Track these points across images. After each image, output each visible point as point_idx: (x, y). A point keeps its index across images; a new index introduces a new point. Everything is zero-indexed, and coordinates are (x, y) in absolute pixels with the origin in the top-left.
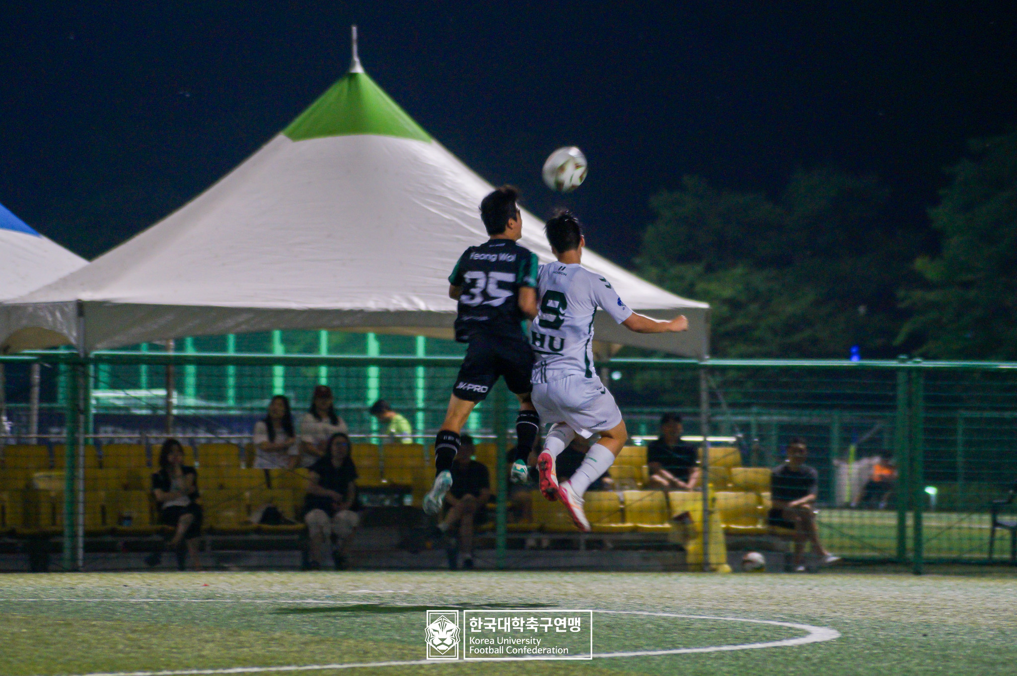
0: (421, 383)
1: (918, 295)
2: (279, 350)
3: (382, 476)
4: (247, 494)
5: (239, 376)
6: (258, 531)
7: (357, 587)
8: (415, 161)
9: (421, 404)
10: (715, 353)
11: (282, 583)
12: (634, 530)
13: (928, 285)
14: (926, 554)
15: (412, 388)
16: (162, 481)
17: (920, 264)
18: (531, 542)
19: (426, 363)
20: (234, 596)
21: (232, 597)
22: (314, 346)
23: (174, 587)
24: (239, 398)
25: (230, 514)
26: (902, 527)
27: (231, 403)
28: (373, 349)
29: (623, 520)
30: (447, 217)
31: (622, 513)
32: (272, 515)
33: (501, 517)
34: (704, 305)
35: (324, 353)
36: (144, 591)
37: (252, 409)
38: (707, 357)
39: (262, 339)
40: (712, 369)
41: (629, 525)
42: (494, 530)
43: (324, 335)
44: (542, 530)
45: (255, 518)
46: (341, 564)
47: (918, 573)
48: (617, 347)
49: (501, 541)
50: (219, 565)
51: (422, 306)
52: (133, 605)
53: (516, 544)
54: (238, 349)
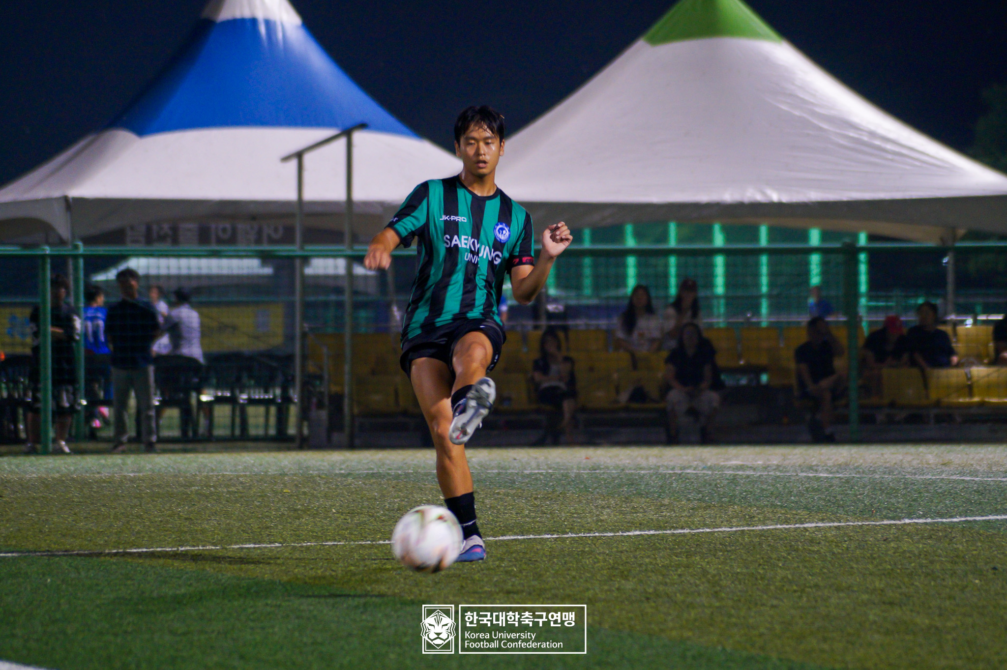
0: (764, 270)
2: (631, 242)
3: (740, 357)
4: (615, 376)
5: (595, 266)
6: (626, 409)
7: (728, 460)
8: (767, 62)
9: (764, 289)
11: (656, 457)
12: (982, 404)
15: (757, 275)
16: (543, 365)
18: (881, 417)
19: (769, 252)
20: (616, 467)
21: (614, 468)
22: (664, 238)
23: (558, 460)
24: (596, 287)
25: (600, 394)
27: (588, 291)
28: (719, 240)
29: (971, 395)
30: (797, 113)
31: (969, 390)
32: (638, 395)
33: (853, 394)
35: (673, 243)
36: (533, 464)
37: (608, 298)
39: (615, 232)
41: (976, 400)
42: (847, 406)
43: (673, 228)
44: (892, 405)
45: (624, 397)
46: (707, 438)
48: (962, 231)
49: (854, 416)
50: (591, 440)
51: (775, 197)
52: (529, 475)
53: (867, 419)
54: (594, 240)
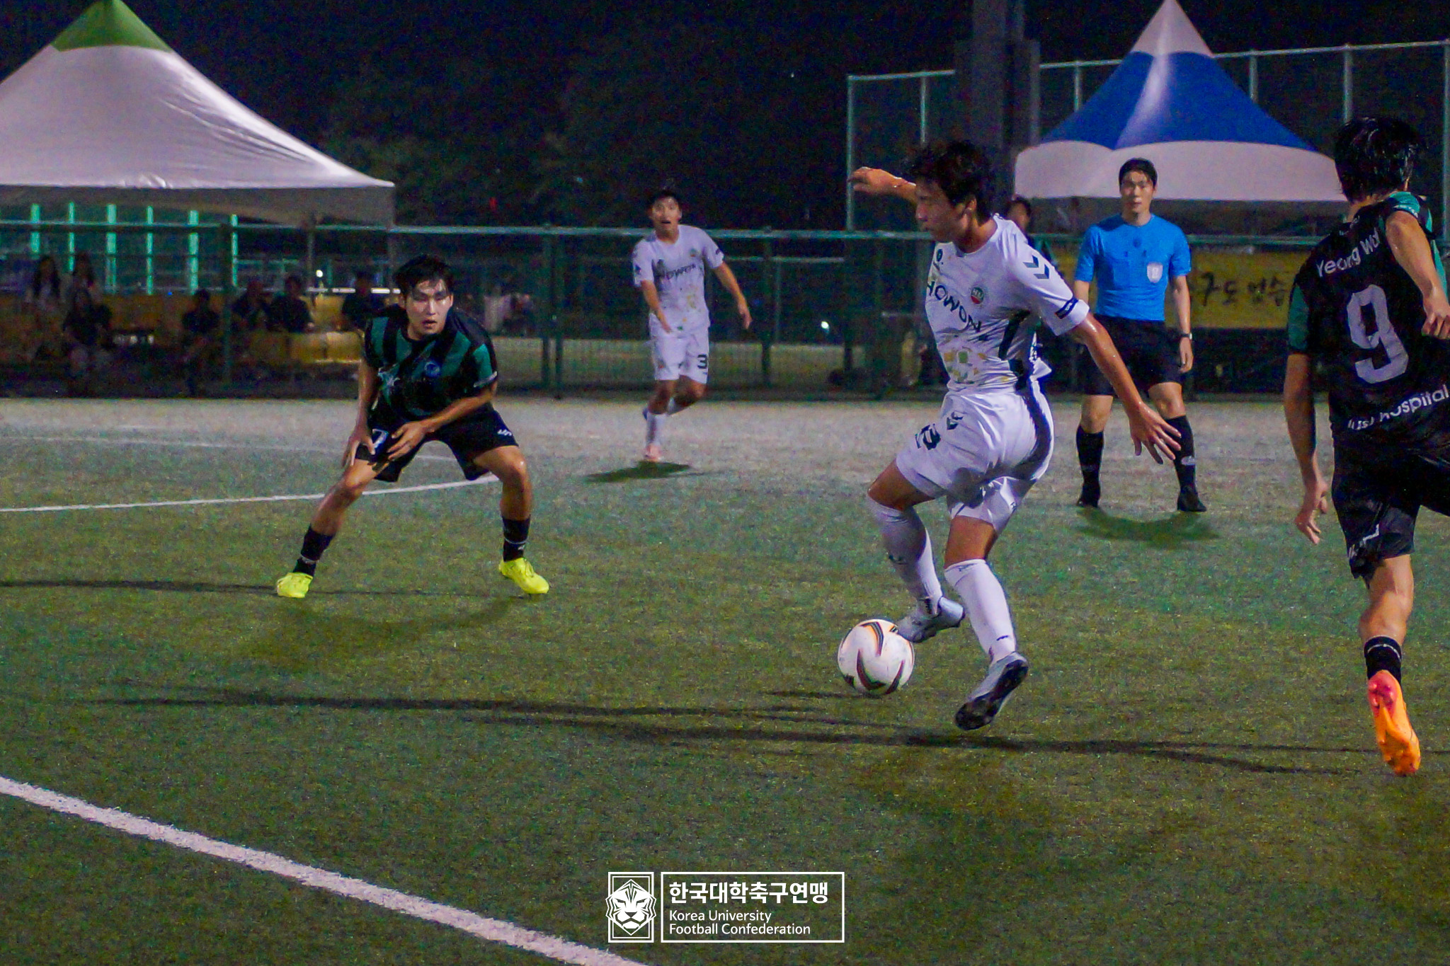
0: (149, 246)
1: (549, 163)
2: (36, 220)
3: (131, 319)
10: (399, 220)
12: (335, 365)
13: (556, 156)
14: (564, 380)
17: (550, 137)
19: (153, 230)
22: (64, 216)
26: (545, 354)
28: (112, 219)
29: (325, 356)
30: (184, 112)
31: (324, 352)
33: (227, 353)
34: (391, 184)
35: (71, 220)
38: (394, 226)
40: (397, 237)
41: (330, 360)
42: (221, 364)
43: (72, 207)
47: (558, 397)
48: (319, 218)
49: (227, 373)
51: (164, 183)
